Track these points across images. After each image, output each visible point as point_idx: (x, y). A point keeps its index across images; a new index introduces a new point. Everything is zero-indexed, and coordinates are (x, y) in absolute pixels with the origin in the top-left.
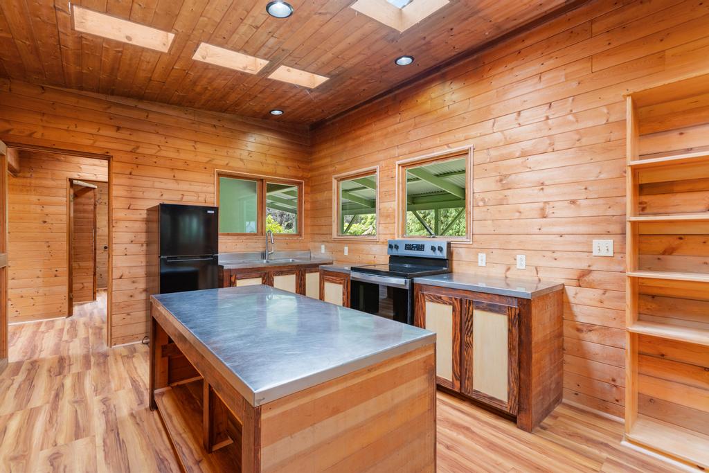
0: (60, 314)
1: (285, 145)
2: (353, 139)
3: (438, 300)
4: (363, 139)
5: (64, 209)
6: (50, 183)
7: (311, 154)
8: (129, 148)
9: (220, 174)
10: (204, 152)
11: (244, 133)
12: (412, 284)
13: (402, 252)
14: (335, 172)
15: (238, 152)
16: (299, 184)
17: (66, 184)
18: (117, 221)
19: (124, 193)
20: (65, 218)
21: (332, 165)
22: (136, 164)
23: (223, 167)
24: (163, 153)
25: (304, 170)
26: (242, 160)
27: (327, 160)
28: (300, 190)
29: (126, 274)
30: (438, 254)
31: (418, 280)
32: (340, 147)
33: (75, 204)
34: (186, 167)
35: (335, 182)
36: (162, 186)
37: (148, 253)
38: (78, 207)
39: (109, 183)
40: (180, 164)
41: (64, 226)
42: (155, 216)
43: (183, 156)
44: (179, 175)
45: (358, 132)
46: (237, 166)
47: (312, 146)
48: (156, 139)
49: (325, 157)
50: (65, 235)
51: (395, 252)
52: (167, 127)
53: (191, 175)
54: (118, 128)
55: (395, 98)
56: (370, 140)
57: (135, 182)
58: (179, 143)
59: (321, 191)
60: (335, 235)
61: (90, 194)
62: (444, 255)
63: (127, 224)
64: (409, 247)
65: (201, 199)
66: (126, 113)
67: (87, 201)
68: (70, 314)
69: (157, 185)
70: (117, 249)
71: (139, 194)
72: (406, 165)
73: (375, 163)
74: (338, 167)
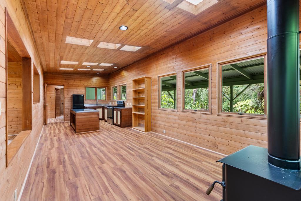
0: (53, 118)
1: (102, 79)
3: (115, 110)
4: (115, 79)
5: (54, 95)
6: (51, 89)
7: (109, 81)
8: (67, 83)
9: (86, 87)
10: (82, 83)
11: (91, 78)
12: (113, 108)
15: (90, 82)
16: (106, 88)
17: (54, 89)
18: (65, 97)
19: (66, 92)
20: (54, 97)
22: (68, 86)
23: (86, 85)
24: (74, 84)
25: (107, 85)
26: (91, 83)
27: (111, 83)
28: (106, 89)
29: (67, 108)
33: (56, 93)
34: (79, 86)
35: (112, 88)
36: (74, 90)
37: (71, 104)
38: (57, 94)
39: (64, 88)
40: (77, 86)
41: (54, 98)
42: (72, 97)
43: (78, 84)
44: (77, 88)
45: (115, 77)
47: (109, 79)
48: (72, 81)
50: (54, 100)
51: (118, 103)
52: (75, 78)
53: (80, 88)
54: (65, 80)
55: (119, 71)
57: (69, 90)
58: (77, 81)
59: (110, 90)
60: (112, 100)
61: (59, 90)
63: (68, 98)
65: (82, 93)
66: (67, 76)
67: (58, 92)
68: (55, 118)
69: (73, 90)
70: (65, 103)
71: (69, 92)
72: (120, 86)
73: (117, 84)
74: (112, 85)
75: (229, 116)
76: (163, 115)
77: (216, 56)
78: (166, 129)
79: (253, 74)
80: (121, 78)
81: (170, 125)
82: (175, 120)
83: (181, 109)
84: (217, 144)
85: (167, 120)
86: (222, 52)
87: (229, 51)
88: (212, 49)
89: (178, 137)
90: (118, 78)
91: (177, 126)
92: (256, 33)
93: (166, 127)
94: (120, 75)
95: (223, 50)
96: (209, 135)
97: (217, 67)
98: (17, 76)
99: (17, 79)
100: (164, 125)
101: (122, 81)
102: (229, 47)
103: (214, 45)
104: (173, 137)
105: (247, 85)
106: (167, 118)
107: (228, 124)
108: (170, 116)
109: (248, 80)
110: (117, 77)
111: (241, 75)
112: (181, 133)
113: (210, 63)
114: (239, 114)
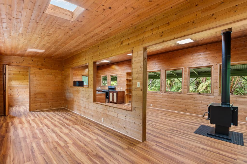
2: (104, 70)
3: (111, 93)
4: (105, 70)
9: (82, 76)
10: (80, 72)
12: (109, 91)
13: (110, 88)
14: (101, 75)
15: (85, 72)
21: (101, 74)
23: (83, 74)
24: (75, 73)
27: (100, 73)
30: (113, 88)
31: (110, 91)
32: (102, 71)
34: (78, 75)
35: (101, 77)
36: (74, 78)
43: (77, 73)
45: (105, 69)
46: (85, 74)
49: (100, 72)
51: (109, 88)
55: (109, 65)
56: (106, 71)
58: (77, 71)
59: (99, 78)
60: (101, 85)
62: (114, 88)
64: (111, 87)
72: (111, 75)
73: (107, 74)
74: (102, 74)
75: (194, 94)
76: (151, 95)
77: (187, 64)
78: (153, 104)
79: (199, 72)
80: (112, 70)
81: (156, 101)
82: (160, 98)
83: (164, 91)
84: (187, 109)
85: (153, 98)
86: (190, 62)
87: (194, 62)
88: (184, 59)
89: (161, 107)
90: (109, 70)
91: (161, 101)
92: (204, 56)
93: (153, 102)
94: (111, 68)
95: (191, 61)
96: (182, 105)
97: (187, 69)
98: (52, 68)
99: (52, 70)
100: (151, 101)
101: (113, 72)
102: (194, 60)
103: (186, 58)
104: (158, 108)
105: (196, 78)
106: (154, 97)
107: (193, 98)
108: (155, 96)
109: (197, 75)
110: (107, 69)
111: (194, 72)
112: (164, 105)
113: (183, 67)
114: (198, 93)
